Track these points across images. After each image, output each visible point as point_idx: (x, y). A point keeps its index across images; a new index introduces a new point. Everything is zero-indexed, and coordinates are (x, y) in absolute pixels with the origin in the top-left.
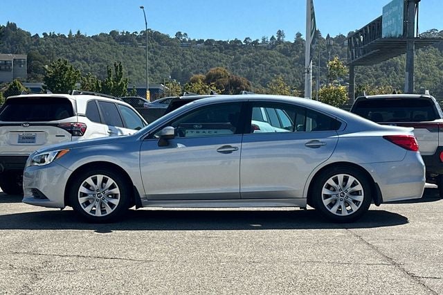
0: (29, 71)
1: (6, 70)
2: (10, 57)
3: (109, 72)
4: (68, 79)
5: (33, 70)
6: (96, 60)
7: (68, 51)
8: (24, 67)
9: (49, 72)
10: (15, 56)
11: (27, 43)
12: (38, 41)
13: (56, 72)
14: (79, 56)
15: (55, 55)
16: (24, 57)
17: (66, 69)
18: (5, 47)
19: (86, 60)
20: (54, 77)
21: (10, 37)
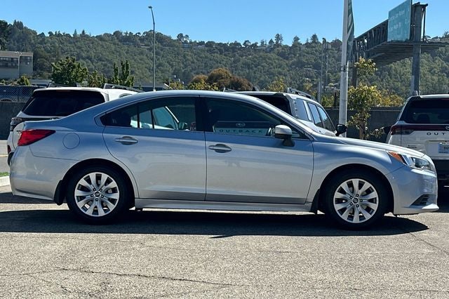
0: (35, 69)
1: (12, 67)
2: (17, 55)
3: (116, 70)
4: (76, 77)
5: (38, 68)
6: (100, 60)
7: (72, 49)
8: (30, 65)
9: (57, 70)
10: (22, 54)
11: (33, 41)
12: (44, 40)
13: (64, 69)
14: (84, 55)
15: (60, 53)
16: (31, 55)
17: (74, 67)
18: (12, 45)
19: (90, 59)
20: (62, 74)
21: (16, 36)
